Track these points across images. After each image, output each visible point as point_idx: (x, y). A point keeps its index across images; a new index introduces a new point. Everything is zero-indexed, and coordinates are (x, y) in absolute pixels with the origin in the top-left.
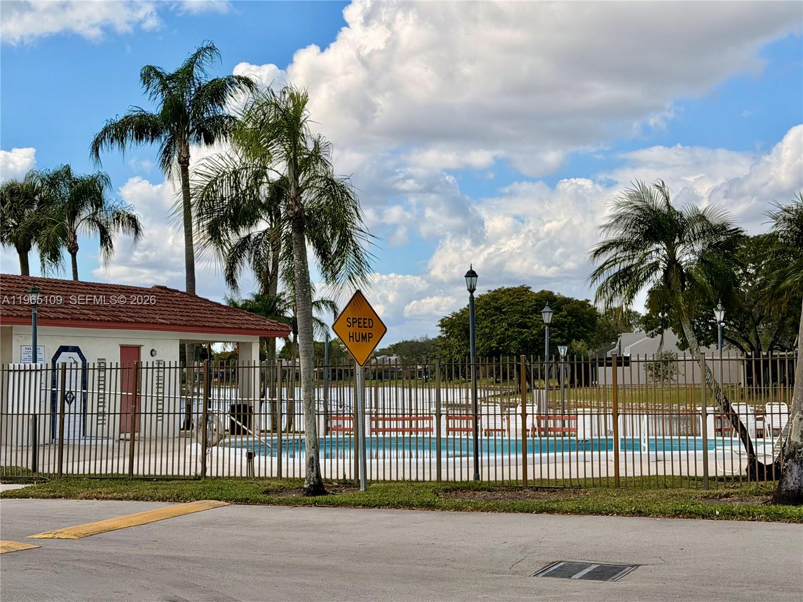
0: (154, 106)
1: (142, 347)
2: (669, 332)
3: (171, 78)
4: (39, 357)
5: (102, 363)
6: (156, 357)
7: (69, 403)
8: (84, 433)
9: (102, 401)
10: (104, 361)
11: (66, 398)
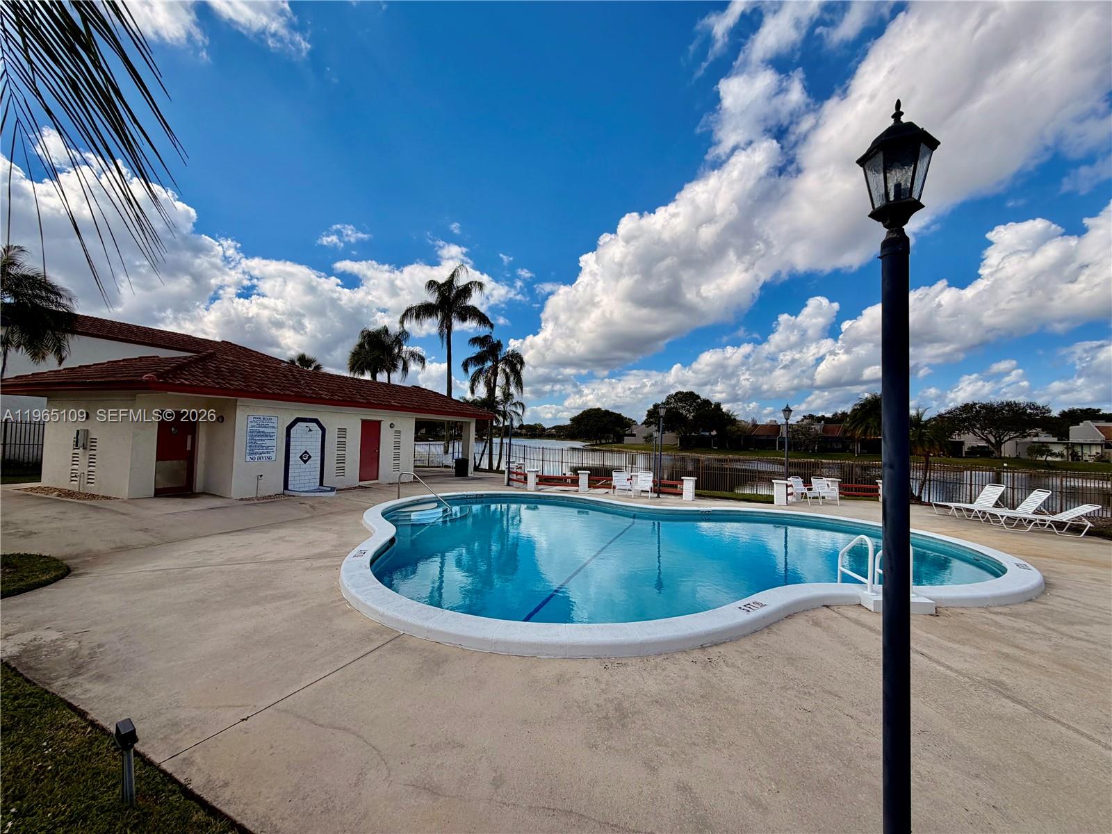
0: (432, 298)
1: (382, 422)
2: (653, 426)
3: (443, 285)
4: (270, 425)
5: (342, 432)
6: (395, 429)
7: (305, 462)
8: (321, 483)
9: (341, 459)
10: (344, 430)
11: (301, 457)
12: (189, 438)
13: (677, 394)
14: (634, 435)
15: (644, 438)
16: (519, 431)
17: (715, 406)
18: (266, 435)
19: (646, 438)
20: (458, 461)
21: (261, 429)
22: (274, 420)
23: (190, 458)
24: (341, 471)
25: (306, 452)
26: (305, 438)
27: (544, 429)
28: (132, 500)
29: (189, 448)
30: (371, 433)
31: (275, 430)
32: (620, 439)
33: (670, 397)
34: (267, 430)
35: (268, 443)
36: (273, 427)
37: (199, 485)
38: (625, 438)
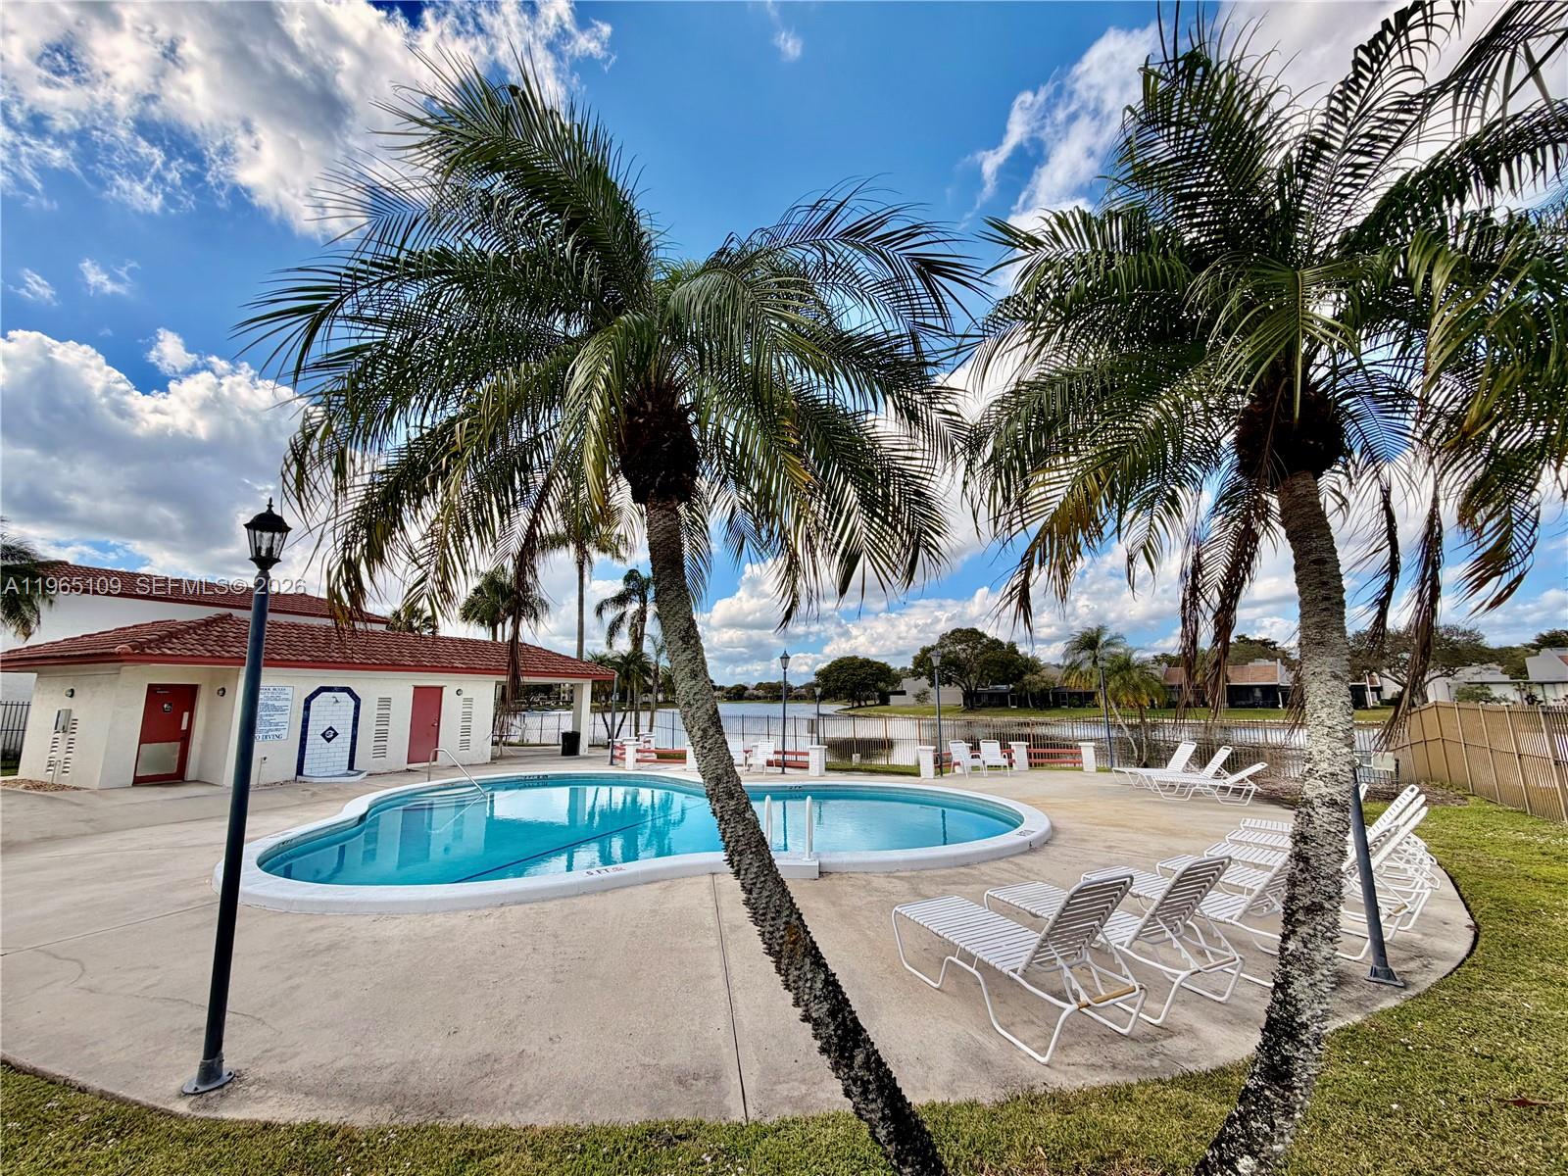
1: (444, 688)
2: (923, 678)
4: (283, 696)
5: (385, 702)
6: (463, 696)
7: (329, 740)
8: (351, 767)
9: (382, 736)
10: (388, 700)
11: (323, 735)
12: (186, 715)
13: (953, 632)
14: (903, 693)
15: (915, 696)
16: (755, 692)
17: (1009, 647)
18: (275, 708)
19: (918, 697)
20: (565, 736)
21: (270, 702)
22: (289, 690)
23: (185, 738)
24: (381, 751)
25: (331, 728)
26: (332, 712)
27: (790, 689)
28: (104, 791)
29: (184, 727)
30: (428, 703)
31: (289, 703)
32: (884, 700)
33: (944, 637)
34: (277, 704)
35: (278, 718)
36: (287, 699)
37: (191, 772)
38: (891, 697)
